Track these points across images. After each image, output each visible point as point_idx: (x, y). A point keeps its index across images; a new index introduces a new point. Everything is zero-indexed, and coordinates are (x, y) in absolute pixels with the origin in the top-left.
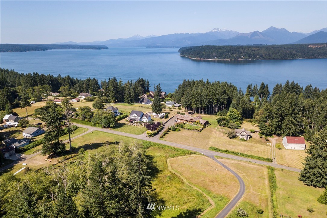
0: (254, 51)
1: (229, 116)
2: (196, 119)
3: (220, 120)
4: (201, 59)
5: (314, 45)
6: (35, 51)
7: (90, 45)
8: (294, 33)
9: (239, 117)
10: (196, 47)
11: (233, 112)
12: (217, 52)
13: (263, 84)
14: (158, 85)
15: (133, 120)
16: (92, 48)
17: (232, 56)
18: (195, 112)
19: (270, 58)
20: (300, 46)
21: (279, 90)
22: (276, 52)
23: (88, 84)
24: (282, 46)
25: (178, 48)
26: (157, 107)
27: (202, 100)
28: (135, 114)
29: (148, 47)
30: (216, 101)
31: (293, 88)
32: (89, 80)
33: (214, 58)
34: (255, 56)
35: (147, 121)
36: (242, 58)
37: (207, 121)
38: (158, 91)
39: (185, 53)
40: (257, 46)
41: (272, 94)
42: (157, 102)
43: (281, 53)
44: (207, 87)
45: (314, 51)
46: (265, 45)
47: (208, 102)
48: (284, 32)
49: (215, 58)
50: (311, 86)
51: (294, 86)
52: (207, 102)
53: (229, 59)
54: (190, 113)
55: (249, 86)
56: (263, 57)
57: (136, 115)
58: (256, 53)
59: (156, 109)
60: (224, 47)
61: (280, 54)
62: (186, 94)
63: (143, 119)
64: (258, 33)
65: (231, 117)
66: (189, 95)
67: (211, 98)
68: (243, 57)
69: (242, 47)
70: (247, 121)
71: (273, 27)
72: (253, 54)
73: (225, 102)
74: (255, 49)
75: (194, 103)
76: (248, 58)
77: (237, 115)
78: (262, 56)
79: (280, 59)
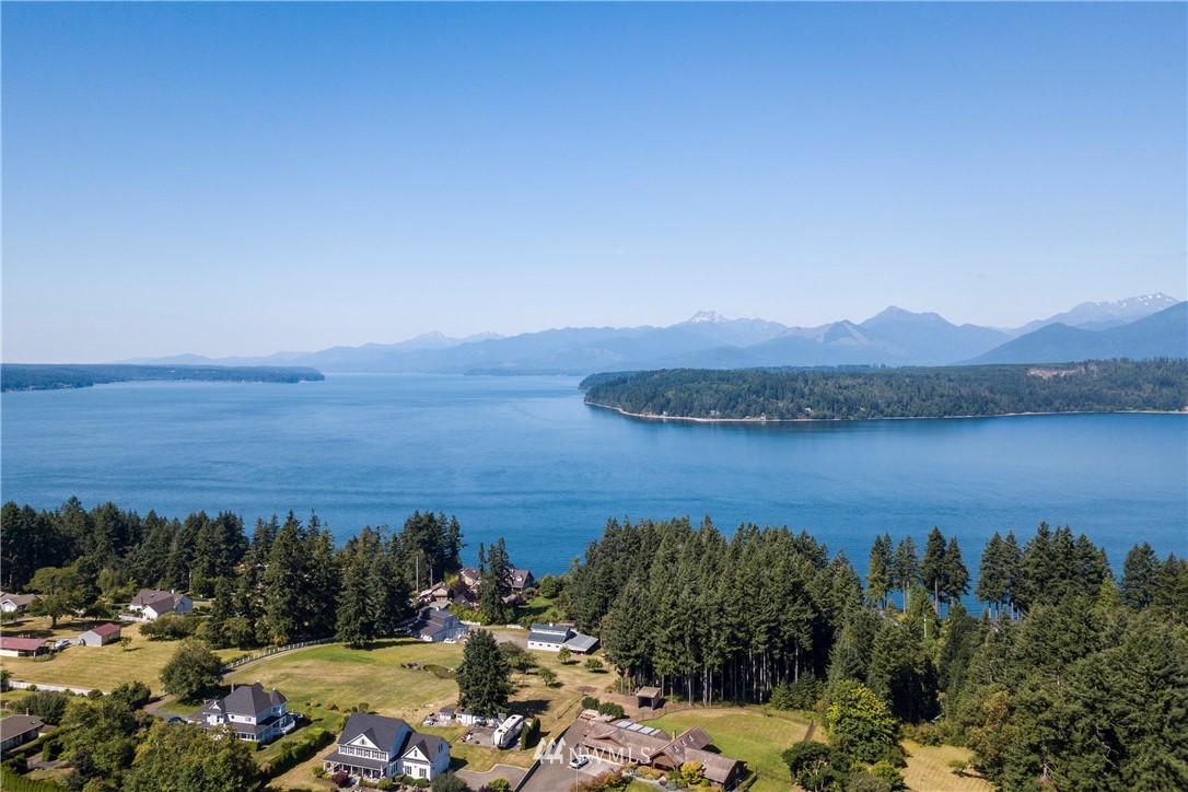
0: (846, 387)
1: (839, 722)
2: (682, 751)
3: (802, 761)
4: (661, 417)
5: (1047, 367)
6: (44, 389)
7: (257, 368)
8: (968, 328)
9: (885, 727)
10: (643, 375)
11: (856, 700)
12: (716, 391)
13: (937, 537)
14: (496, 545)
15: (355, 769)
16: (263, 379)
17: (771, 407)
18: (667, 692)
19: (906, 413)
20: (999, 370)
21: (1006, 562)
22: (923, 392)
23: (191, 543)
24: (938, 373)
25: (577, 375)
26: (484, 685)
27: (700, 635)
28: (364, 737)
29: (471, 372)
30: (763, 638)
31: (1068, 556)
32: (197, 522)
33: (707, 414)
34: (852, 408)
35: (428, 777)
36: (808, 415)
37: (740, 764)
38: (497, 574)
39: (602, 394)
40: (854, 373)
41: (980, 578)
42: (486, 658)
43: (942, 396)
44: (710, 558)
45: (1049, 387)
46: (880, 366)
47: (729, 644)
48: (932, 325)
49: (712, 412)
50: (1147, 551)
51: (1072, 546)
52: (722, 644)
53: (763, 419)
54: (644, 702)
55: (879, 543)
56: (882, 412)
57: (370, 744)
58: (853, 394)
59: (479, 694)
60: (740, 376)
61: (937, 398)
62: (623, 604)
63: (405, 764)
64: (850, 328)
65: (850, 732)
66: (638, 609)
67: (738, 624)
68: (809, 409)
69: (803, 375)
70: (917, 741)
71: (895, 307)
72: (846, 400)
73: (806, 642)
74: (849, 382)
75: (665, 650)
76: (828, 413)
77: (874, 718)
78: (875, 406)
79: (941, 419)
